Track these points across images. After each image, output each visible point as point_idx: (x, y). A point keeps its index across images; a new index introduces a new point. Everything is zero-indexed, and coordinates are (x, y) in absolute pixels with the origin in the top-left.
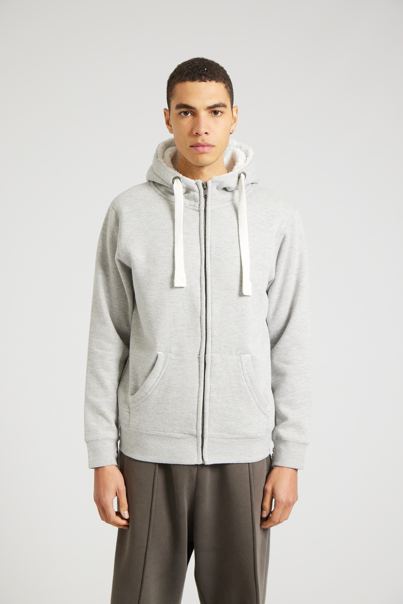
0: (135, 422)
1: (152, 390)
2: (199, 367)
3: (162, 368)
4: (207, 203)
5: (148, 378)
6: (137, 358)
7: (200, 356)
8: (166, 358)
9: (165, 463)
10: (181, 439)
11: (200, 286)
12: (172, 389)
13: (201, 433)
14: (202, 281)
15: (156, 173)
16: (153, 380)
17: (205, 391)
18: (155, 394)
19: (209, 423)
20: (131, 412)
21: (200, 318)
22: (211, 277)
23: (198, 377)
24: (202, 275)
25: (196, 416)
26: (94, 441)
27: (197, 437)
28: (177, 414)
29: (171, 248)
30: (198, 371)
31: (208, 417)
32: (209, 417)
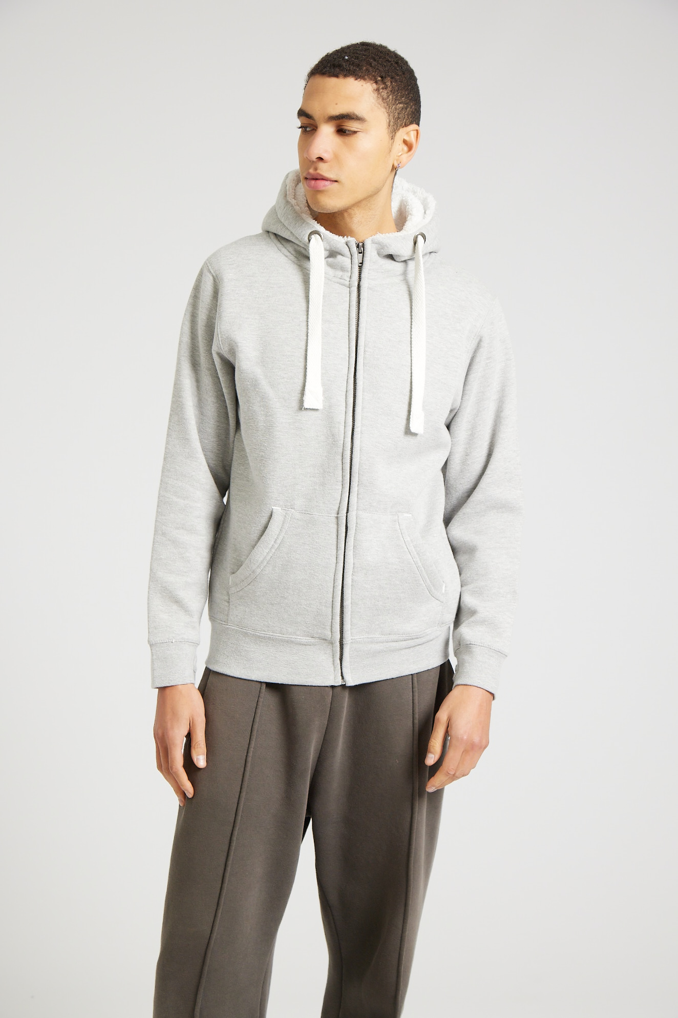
0: (237, 615)
1: (262, 567)
2: (338, 532)
3: (278, 533)
4: (363, 275)
5: (256, 547)
6: (240, 515)
7: (339, 515)
8: (285, 516)
9: (280, 683)
10: (308, 645)
11: (345, 406)
12: (294, 565)
13: (339, 636)
14: (348, 397)
15: (282, 221)
16: (262, 552)
17: (345, 571)
18: (266, 572)
19: (351, 621)
20: (230, 601)
21: (341, 455)
22: (363, 392)
23: (335, 548)
24: (348, 389)
25: (331, 610)
26: (165, 644)
27: (332, 643)
28: (301, 606)
29: (304, 343)
30: (335, 540)
31: (349, 613)
32: (352, 612)
